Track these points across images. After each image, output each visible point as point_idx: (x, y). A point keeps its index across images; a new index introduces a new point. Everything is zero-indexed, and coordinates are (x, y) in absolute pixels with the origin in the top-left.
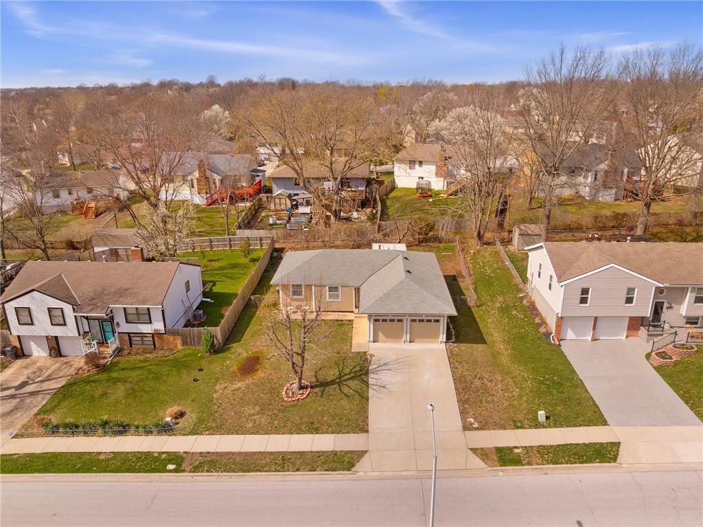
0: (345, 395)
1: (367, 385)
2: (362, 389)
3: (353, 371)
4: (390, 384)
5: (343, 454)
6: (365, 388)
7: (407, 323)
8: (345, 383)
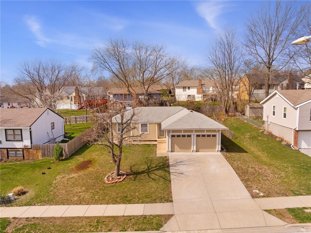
0: (153, 179)
1: (169, 172)
2: (165, 175)
3: (158, 165)
4: (186, 172)
5: (152, 217)
6: (167, 175)
7: (194, 137)
8: (152, 172)
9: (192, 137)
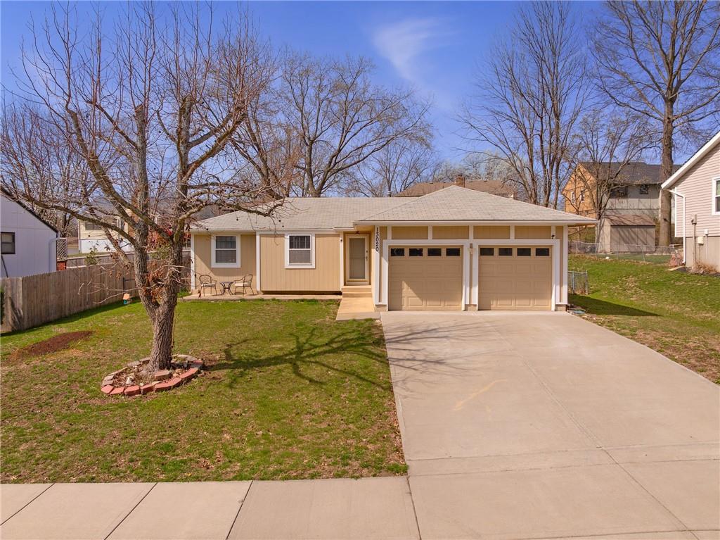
0: (311, 380)
1: (385, 361)
2: (366, 367)
3: (337, 340)
4: (456, 357)
6: (377, 365)
7: (471, 256)
8: (313, 360)
9: (466, 253)
